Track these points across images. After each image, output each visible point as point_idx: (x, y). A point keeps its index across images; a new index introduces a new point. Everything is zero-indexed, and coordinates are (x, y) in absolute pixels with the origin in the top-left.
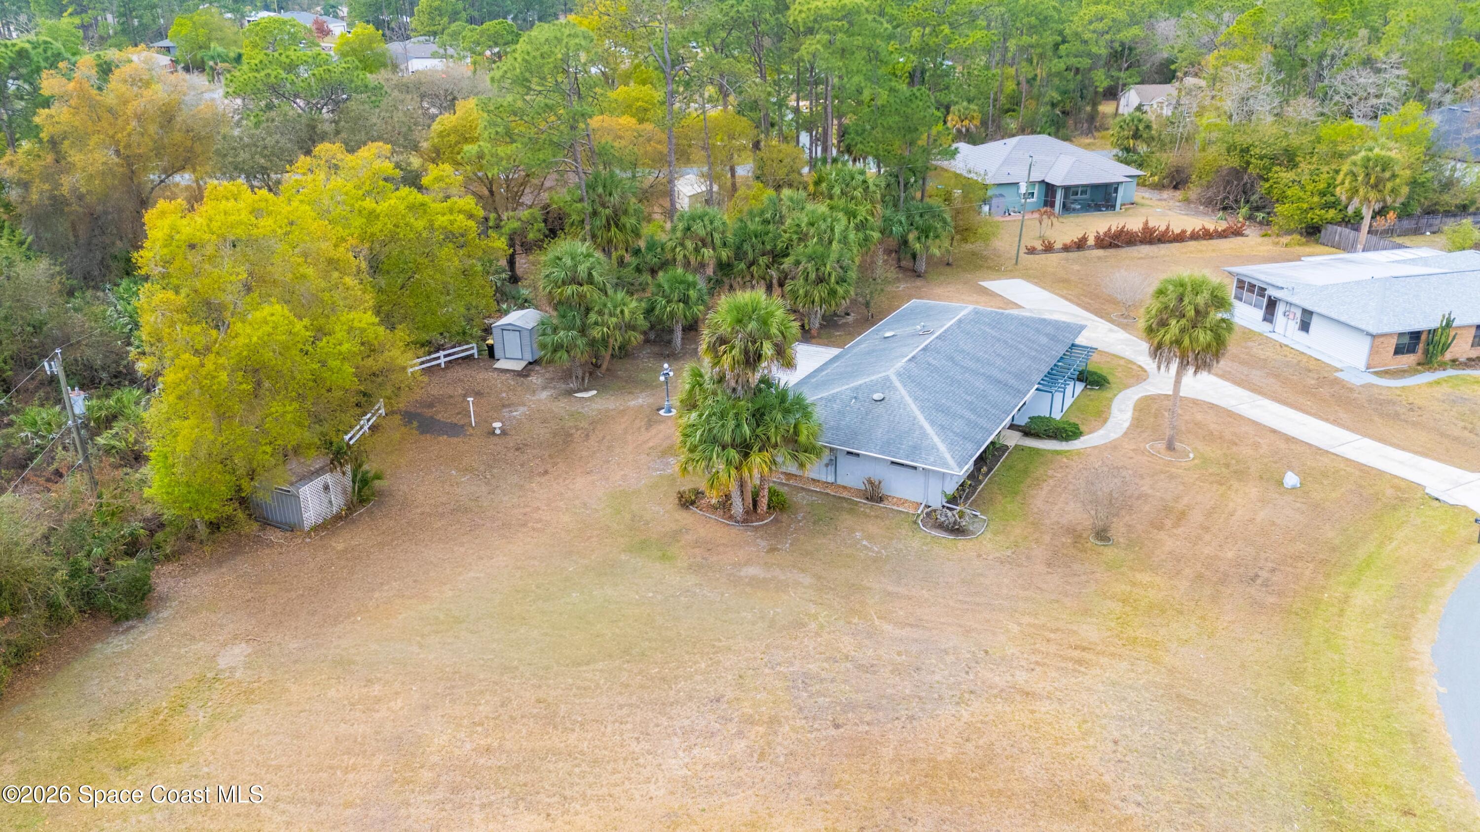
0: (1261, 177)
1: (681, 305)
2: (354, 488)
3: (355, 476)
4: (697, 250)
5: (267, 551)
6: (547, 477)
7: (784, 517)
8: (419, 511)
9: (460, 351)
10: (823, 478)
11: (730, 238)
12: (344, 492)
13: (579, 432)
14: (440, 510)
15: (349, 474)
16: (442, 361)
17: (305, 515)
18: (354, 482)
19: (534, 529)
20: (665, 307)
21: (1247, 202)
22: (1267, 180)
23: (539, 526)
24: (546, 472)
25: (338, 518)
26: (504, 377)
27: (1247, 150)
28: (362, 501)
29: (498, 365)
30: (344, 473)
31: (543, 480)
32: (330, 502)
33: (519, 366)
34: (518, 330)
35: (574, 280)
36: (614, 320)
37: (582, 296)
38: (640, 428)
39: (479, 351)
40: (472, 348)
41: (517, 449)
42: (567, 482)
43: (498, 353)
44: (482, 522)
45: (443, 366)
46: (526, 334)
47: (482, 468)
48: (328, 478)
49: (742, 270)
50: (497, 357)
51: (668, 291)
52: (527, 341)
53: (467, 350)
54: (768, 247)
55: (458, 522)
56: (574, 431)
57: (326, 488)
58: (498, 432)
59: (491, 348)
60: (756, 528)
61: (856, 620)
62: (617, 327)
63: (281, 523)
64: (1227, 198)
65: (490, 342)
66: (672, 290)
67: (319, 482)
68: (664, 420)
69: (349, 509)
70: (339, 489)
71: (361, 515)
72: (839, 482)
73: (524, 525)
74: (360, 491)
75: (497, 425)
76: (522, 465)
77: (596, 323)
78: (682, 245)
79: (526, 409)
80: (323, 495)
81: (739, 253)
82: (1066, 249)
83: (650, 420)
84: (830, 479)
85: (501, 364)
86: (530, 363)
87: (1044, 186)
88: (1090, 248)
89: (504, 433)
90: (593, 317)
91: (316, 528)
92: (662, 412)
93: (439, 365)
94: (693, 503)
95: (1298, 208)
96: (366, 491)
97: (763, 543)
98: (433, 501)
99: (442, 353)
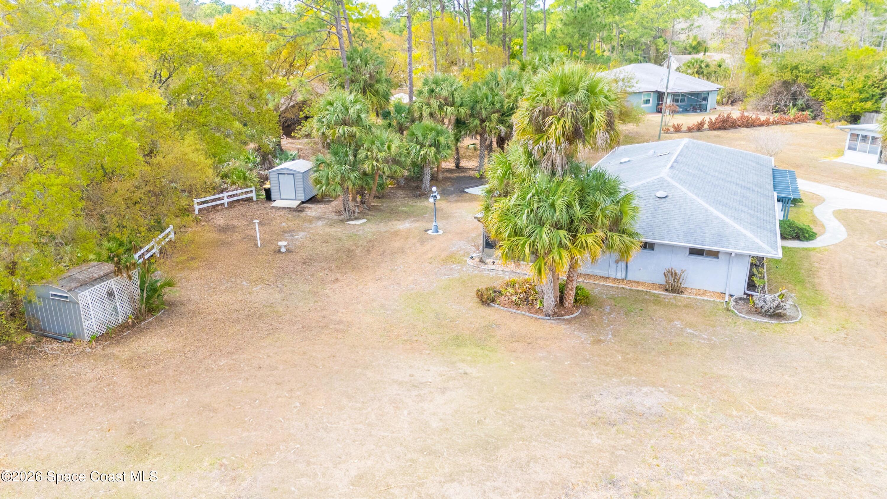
0: (807, 86)
1: (433, 149)
2: (142, 296)
3: (142, 283)
4: (440, 108)
5: (40, 364)
6: (338, 284)
7: (592, 310)
8: (212, 318)
9: (241, 193)
10: (612, 275)
11: (466, 99)
12: (132, 299)
13: (360, 249)
14: (234, 316)
15: (137, 280)
16: (226, 201)
17: (85, 324)
18: (142, 290)
19: (337, 331)
20: (419, 151)
21: (794, 105)
22: (812, 87)
23: (341, 327)
24: (337, 280)
25: (124, 327)
26: (281, 213)
27: (796, 68)
28: (151, 310)
29: (274, 204)
30: (130, 277)
31: (335, 286)
32: (115, 309)
33: (294, 204)
34: (293, 174)
35: (345, 123)
36: (382, 154)
37: (352, 136)
38: (414, 244)
39: (258, 195)
40: (251, 191)
41: (304, 263)
42: (360, 287)
43: (273, 196)
44: (280, 326)
45: (226, 205)
46: (299, 177)
47: (273, 279)
48: (113, 283)
49: (476, 126)
50: (273, 199)
51: (421, 138)
52: (300, 183)
53: (247, 193)
54: (498, 106)
55: (255, 326)
56: (354, 248)
57: (111, 294)
58: (283, 250)
59: (268, 192)
60: (569, 321)
61: (735, 413)
62: (385, 161)
63: (59, 334)
64: (778, 104)
65: (267, 186)
66: (425, 137)
67: (101, 288)
68: (433, 238)
69: (136, 318)
70: (126, 296)
71: (150, 323)
72: (630, 278)
73: (326, 327)
74: (148, 298)
75: (282, 243)
76: (312, 276)
77: (366, 157)
78: (428, 105)
79: (306, 233)
80: (107, 302)
81: (474, 113)
82: (690, 130)
83: (421, 238)
84: (621, 275)
85: (278, 203)
86: (303, 203)
87: (656, 95)
88: (705, 130)
89: (289, 251)
90: (363, 153)
91: (99, 339)
92: (430, 232)
93: (223, 204)
94: (493, 301)
95: (844, 102)
96: (155, 301)
97: (584, 336)
98: (226, 309)
99: (225, 194)
